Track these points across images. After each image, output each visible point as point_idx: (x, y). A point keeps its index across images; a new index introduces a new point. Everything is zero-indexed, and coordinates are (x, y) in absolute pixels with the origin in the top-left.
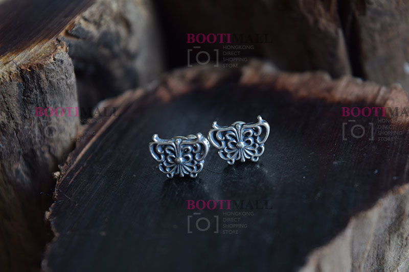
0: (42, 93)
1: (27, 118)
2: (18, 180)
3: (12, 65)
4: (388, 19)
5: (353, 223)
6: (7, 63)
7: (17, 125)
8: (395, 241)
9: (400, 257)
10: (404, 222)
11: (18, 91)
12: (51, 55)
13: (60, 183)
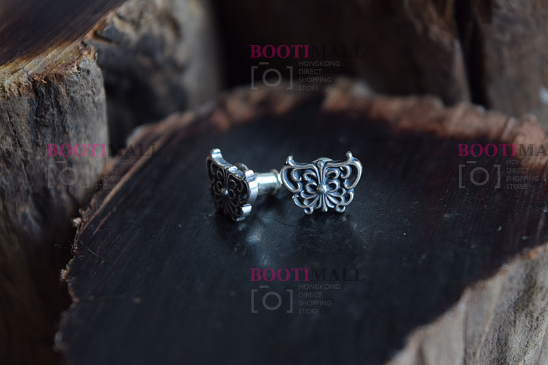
0: (61, 112)
1: (40, 146)
2: (25, 228)
3: (23, 74)
4: (520, 29)
5: (468, 295)
6: (16, 71)
7: (26, 153)
8: (522, 322)
9: (528, 343)
10: (534, 297)
11: (29, 110)
12: (74, 62)
13: (81, 232)
